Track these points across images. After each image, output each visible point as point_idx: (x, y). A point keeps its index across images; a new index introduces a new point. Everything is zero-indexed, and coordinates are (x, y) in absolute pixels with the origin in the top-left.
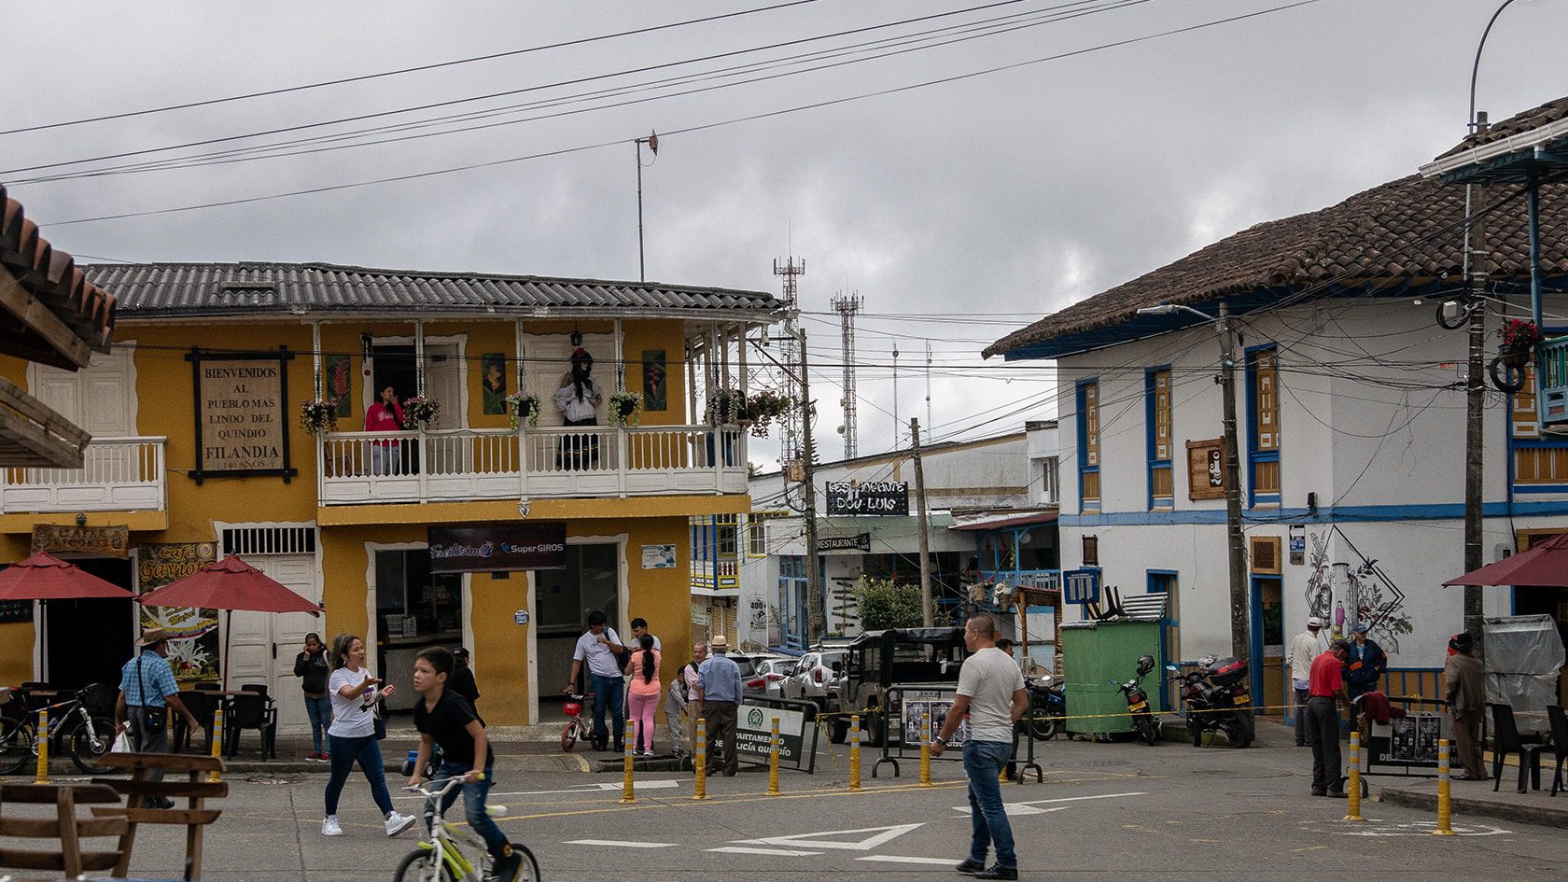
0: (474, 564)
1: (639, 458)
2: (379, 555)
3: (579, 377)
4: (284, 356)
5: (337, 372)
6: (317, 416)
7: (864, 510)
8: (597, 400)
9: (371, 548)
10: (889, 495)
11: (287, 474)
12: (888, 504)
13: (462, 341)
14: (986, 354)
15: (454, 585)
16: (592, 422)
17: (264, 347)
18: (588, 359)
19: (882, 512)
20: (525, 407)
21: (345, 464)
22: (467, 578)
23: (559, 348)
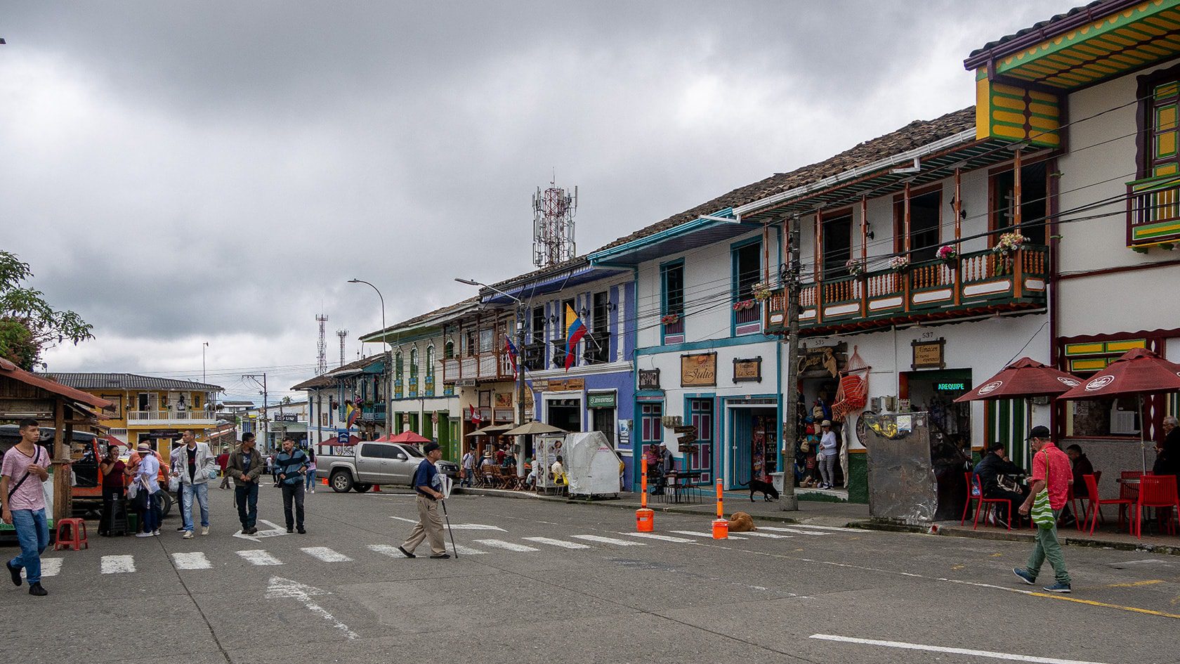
0: (159, 437)
1: (194, 417)
2: (140, 435)
3: (182, 400)
4: (121, 396)
5: (132, 398)
6: (127, 408)
7: (285, 420)
8: (185, 405)
9: (138, 433)
10: (292, 417)
11: (121, 419)
12: (292, 419)
13: (158, 393)
14: (291, 389)
15: (156, 440)
16: (184, 410)
17: (116, 394)
18: (183, 397)
19: (291, 421)
20: (169, 407)
21: (133, 417)
22: (158, 439)
23: (177, 396)
